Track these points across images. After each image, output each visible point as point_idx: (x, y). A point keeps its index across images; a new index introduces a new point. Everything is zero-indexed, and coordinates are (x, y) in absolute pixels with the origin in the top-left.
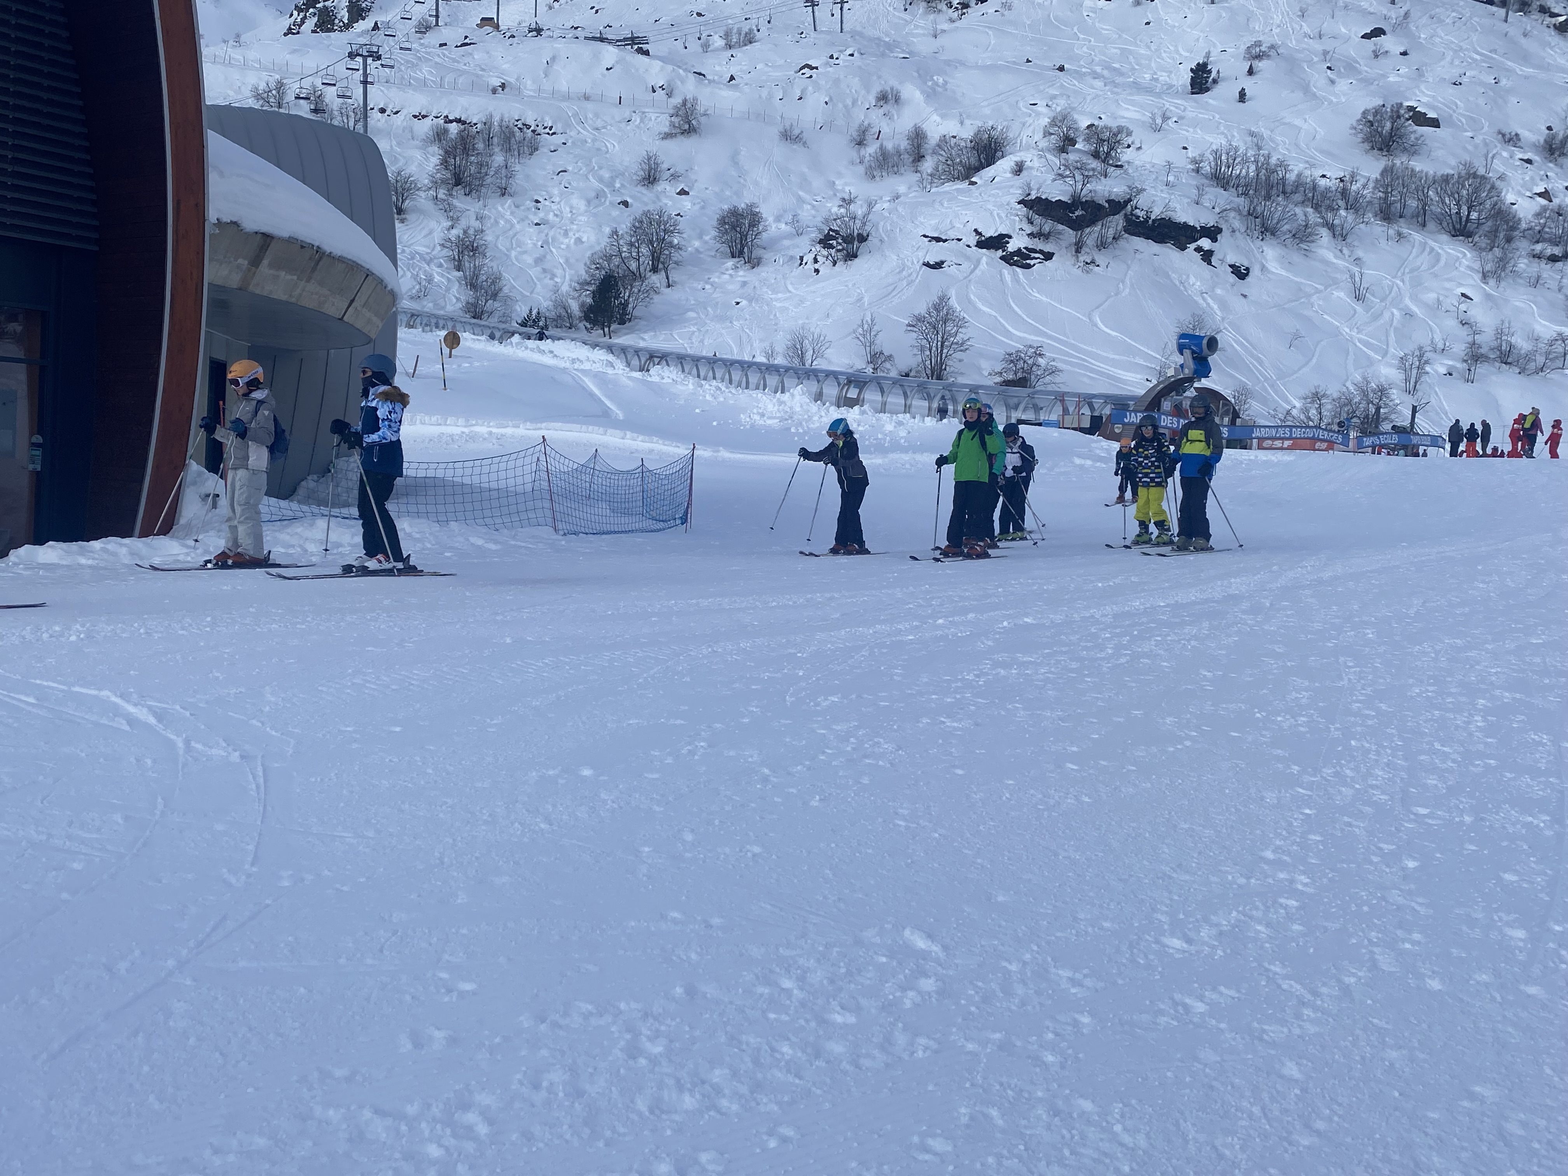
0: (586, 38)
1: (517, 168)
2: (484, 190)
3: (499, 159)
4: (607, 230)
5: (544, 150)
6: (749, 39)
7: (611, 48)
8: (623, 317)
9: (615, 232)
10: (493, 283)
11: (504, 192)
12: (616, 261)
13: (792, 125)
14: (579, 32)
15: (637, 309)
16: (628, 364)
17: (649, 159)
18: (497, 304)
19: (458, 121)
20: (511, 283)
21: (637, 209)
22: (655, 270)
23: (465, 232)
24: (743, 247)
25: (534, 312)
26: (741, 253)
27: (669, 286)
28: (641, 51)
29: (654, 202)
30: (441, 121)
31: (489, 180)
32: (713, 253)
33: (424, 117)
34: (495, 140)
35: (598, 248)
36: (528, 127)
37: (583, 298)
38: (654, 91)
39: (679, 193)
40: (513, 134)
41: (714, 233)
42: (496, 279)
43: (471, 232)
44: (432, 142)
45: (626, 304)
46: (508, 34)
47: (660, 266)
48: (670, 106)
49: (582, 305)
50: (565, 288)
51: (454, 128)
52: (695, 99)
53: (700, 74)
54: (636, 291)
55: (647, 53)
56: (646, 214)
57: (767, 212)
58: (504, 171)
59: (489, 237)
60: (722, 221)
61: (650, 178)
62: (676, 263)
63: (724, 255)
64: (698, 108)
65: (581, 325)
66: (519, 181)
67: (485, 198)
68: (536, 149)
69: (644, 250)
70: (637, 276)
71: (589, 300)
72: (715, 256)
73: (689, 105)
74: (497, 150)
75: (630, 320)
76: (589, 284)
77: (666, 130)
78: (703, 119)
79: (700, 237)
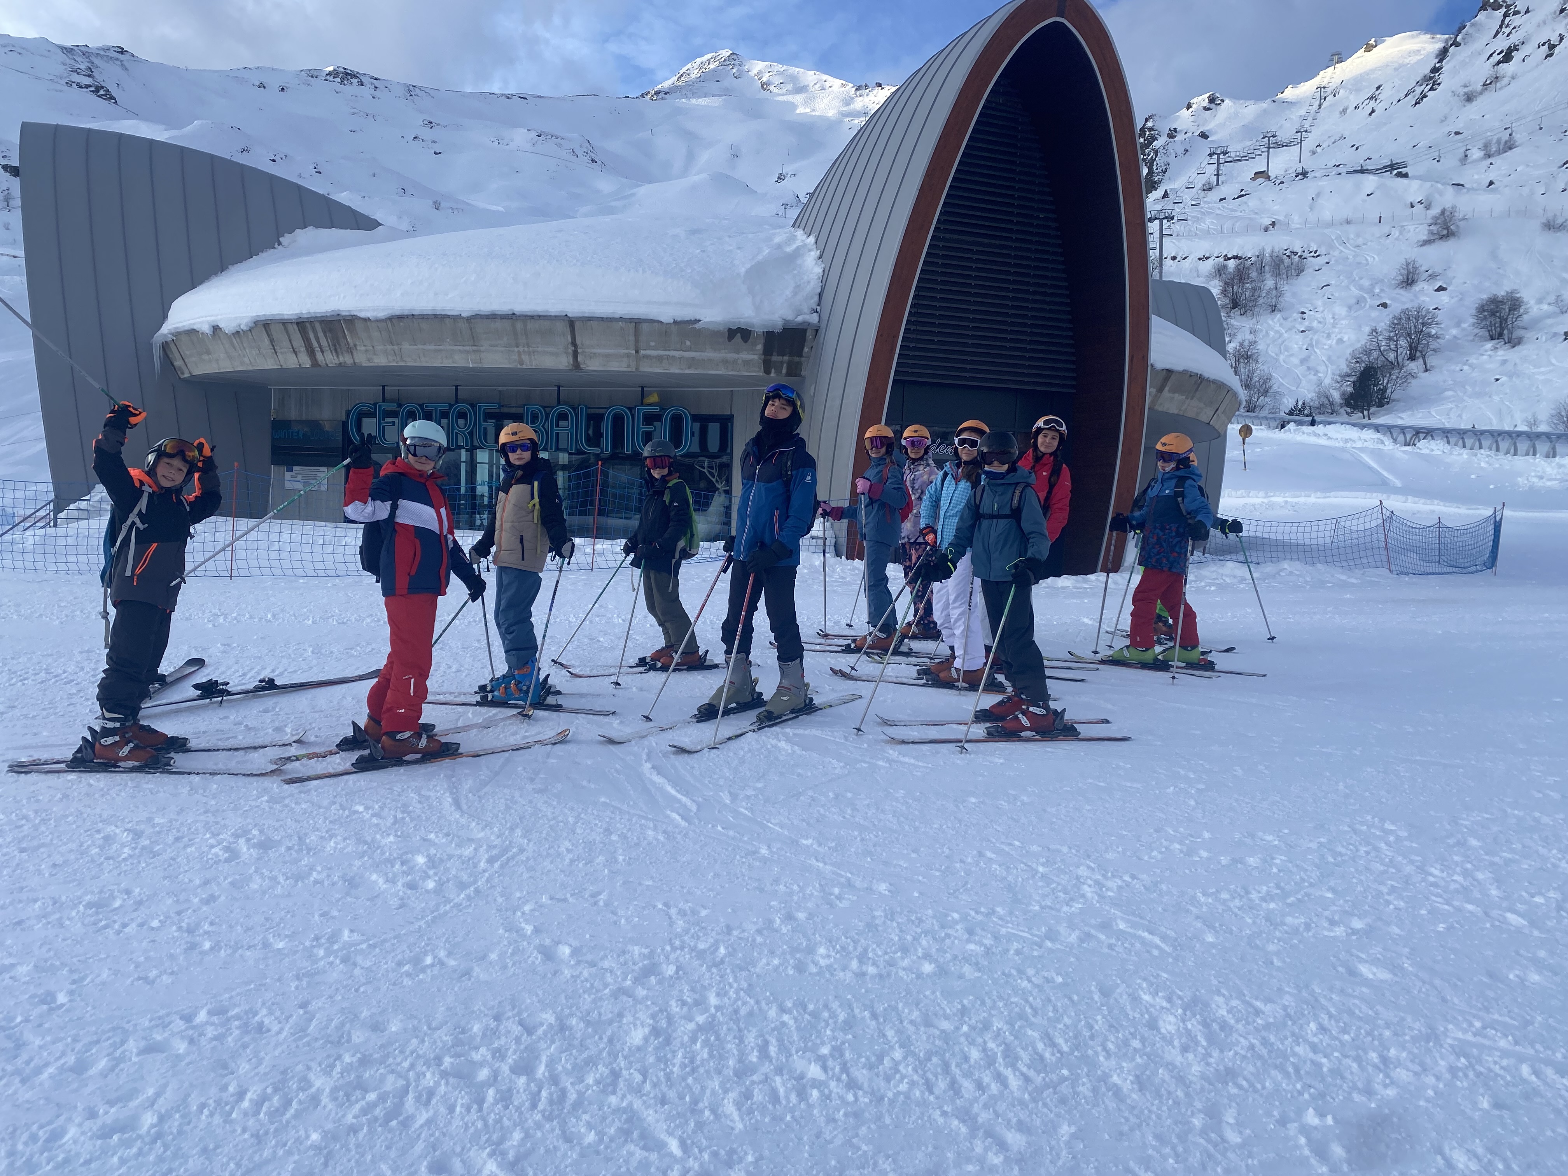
0: (1348, 173)
1: (1286, 288)
2: (1257, 309)
3: (1270, 283)
4: (1367, 329)
5: (1309, 272)
6: (1509, 146)
7: (1372, 177)
8: (1382, 401)
9: (1374, 330)
10: (1265, 383)
11: (1274, 309)
12: (1375, 354)
13: (1555, 216)
14: (1342, 169)
15: (1396, 392)
16: (1395, 441)
17: (1408, 264)
18: (1267, 399)
19: (1236, 257)
20: (1279, 381)
21: (1396, 308)
22: (1412, 358)
23: (1241, 344)
24: (1502, 329)
25: (1300, 403)
26: (1500, 335)
27: (1426, 371)
28: (1400, 175)
29: (1412, 301)
30: (1221, 260)
31: (1261, 301)
32: (1471, 338)
33: (1207, 258)
34: (1267, 268)
35: (1359, 345)
36: (1295, 253)
37: (1344, 388)
38: (1412, 206)
39: (1437, 290)
40: (1282, 261)
41: (1473, 320)
42: (1266, 380)
43: (1246, 344)
44: (1214, 277)
45: (1385, 390)
46: (1278, 182)
47: (1418, 354)
48: (1429, 216)
49: (1343, 394)
50: (1327, 381)
51: (1232, 264)
52: (1454, 207)
53: (1458, 185)
54: (1394, 377)
55: (1406, 176)
56: (1404, 312)
57: (1528, 296)
58: (1274, 292)
59: (1261, 346)
60: (1481, 309)
61: (1409, 280)
62: (1434, 350)
63: (1483, 339)
64: (1456, 214)
65: (1342, 411)
66: (1288, 297)
67: (1258, 314)
68: (1303, 271)
69: (1403, 342)
70: (1395, 365)
71: (1350, 389)
72: (1473, 341)
73: (1447, 213)
74: (1268, 275)
75: (1388, 403)
76: (1349, 376)
77: (1425, 238)
78: (1462, 224)
79: (1458, 325)
